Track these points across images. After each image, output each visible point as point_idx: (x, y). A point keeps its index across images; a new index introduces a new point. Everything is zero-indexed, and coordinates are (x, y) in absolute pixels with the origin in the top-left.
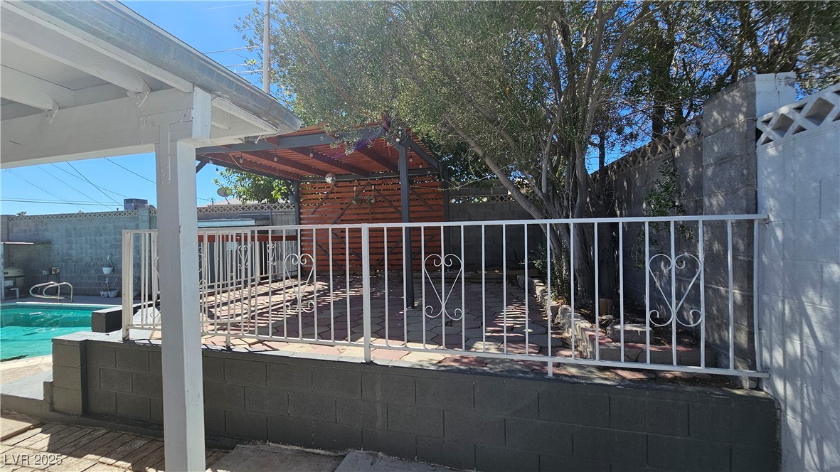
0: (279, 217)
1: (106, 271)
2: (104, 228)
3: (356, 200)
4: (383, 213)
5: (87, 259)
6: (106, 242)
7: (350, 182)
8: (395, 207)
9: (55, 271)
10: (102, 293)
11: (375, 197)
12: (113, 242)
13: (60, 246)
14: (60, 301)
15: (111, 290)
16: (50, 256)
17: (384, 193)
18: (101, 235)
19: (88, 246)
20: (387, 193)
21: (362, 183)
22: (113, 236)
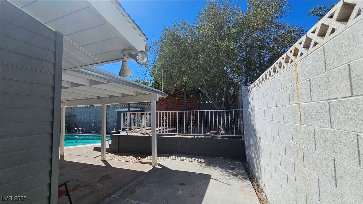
0: (147, 108)
1: (93, 124)
2: (92, 111)
3: (172, 103)
4: (180, 106)
5: (86, 121)
6: (93, 115)
7: (170, 97)
8: (183, 105)
9: (77, 125)
10: (91, 132)
11: (177, 102)
12: (95, 116)
13: (78, 117)
14: (81, 133)
15: (94, 131)
16: (75, 120)
17: (180, 100)
18: (91, 113)
19: (87, 117)
20: (181, 100)
21: (173, 97)
22: (95, 114)
